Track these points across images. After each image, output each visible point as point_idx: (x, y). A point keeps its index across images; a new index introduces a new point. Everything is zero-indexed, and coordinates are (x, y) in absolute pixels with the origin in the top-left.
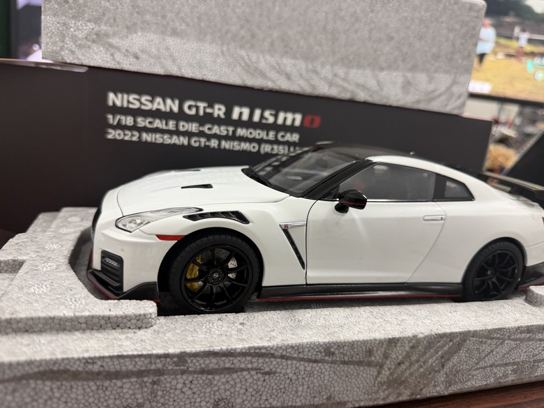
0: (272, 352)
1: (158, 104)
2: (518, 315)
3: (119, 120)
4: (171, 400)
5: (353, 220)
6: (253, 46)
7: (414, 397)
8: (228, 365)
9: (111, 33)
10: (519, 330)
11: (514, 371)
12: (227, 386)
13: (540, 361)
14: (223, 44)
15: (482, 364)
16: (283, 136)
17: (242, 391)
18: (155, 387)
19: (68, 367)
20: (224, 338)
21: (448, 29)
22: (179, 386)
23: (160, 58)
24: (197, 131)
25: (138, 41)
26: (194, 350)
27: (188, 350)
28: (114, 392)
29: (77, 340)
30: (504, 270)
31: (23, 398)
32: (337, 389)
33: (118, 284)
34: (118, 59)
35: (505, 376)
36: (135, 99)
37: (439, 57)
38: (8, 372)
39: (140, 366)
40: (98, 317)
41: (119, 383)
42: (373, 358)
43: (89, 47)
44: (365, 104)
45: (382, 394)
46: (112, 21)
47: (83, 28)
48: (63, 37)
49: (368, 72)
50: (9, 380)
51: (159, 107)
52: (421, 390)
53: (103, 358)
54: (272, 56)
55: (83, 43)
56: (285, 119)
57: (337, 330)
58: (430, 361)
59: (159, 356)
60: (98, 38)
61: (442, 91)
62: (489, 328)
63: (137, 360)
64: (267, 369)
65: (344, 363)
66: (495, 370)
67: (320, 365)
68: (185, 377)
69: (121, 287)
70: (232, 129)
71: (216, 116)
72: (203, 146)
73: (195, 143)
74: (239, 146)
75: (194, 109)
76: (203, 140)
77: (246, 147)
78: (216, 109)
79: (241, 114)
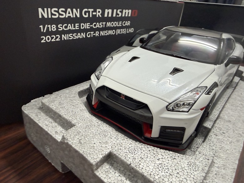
1: (69, 13)
3: (48, 28)
24: (89, 28)
36: (55, 11)
56: (125, 13)
70: (104, 23)
71: (97, 16)
72: (92, 36)
73: (89, 35)
74: (108, 32)
75: (87, 14)
76: (92, 33)
77: (110, 32)
78: (97, 12)
79: (108, 13)
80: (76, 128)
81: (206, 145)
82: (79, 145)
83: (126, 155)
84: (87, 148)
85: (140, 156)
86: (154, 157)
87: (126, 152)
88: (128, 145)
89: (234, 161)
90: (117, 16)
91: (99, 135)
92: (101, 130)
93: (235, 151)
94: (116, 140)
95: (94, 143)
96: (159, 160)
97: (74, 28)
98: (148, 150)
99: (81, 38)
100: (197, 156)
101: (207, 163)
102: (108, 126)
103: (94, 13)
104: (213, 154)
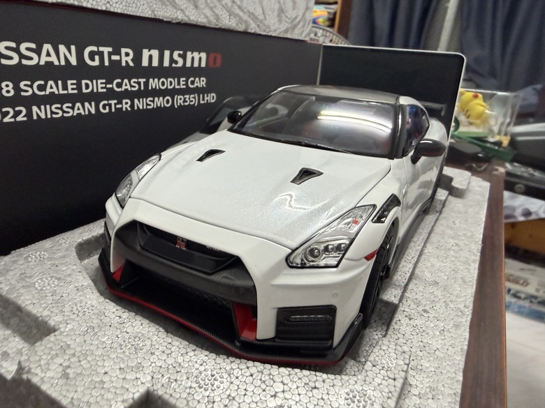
1: (49, 55)
16: (193, 83)
36: (8, 48)
51: (49, 59)
56: (193, 59)
69: (333, 343)
70: (142, 81)
71: (124, 64)
72: (113, 110)
73: (104, 108)
74: (153, 101)
75: (97, 57)
76: (113, 102)
77: (160, 102)
78: (123, 54)
79: (151, 57)
80: (59, 337)
81: (388, 343)
82: (62, 382)
83: (189, 394)
84: (82, 388)
85: (228, 393)
86: (264, 391)
87: (191, 387)
88: (197, 366)
89: (454, 375)
90: (174, 65)
91: (121, 349)
92: (127, 336)
93: (453, 350)
94: (166, 358)
95: (106, 373)
96: (275, 396)
97: (63, 90)
98: (248, 374)
99: (85, 115)
100: (368, 373)
101: (392, 389)
102: (146, 322)
103: (115, 58)
104: (405, 364)
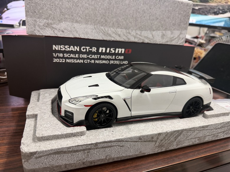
0: (123, 140)
1: (72, 48)
2: (200, 122)
3: (58, 55)
4: (93, 157)
5: (146, 95)
6: (106, 25)
7: (166, 150)
8: (110, 145)
9: (53, 23)
10: (200, 127)
11: (198, 140)
12: (110, 151)
13: (207, 136)
14: (95, 25)
15: (188, 138)
16: (118, 57)
17: (114, 152)
18: (88, 153)
19: (63, 150)
20: (108, 137)
21: (179, 14)
22: (95, 152)
23: (72, 31)
24: (86, 57)
25: (63, 25)
26: (100, 142)
27: (98, 142)
28: (76, 156)
29: (63, 141)
30: (196, 107)
31: (49, 160)
32: (143, 149)
33: (72, 121)
34: (56, 33)
35: (195, 141)
36: (63, 47)
37: (175, 24)
38: (45, 153)
39: (84, 147)
40: (69, 134)
41: (78, 153)
42: (154, 139)
43: (45, 29)
44: (148, 43)
45: (156, 150)
46: (53, 18)
47: (42, 22)
48: (35, 26)
49: (149, 32)
50: (45, 155)
51: (72, 49)
52: (169, 148)
53: (73, 146)
54: (113, 28)
55: (42, 27)
56: (118, 51)
57: (142, 131)
58: (171, 139)
59: (89, 144)
60: (48, 25)
61: (176, 37)
62: (190, 127)
63: (83, 146)
64: (122, 145)
65: (145, 141)
66: (192, 140)
67: (137, 142)
68: (97, 150)
69: (73, 122)
71: (93, 51)
72: (88, 62)
75: (85, 49)
77: (104, 62)
79: (102, 50)
91: (42, 107)
94: (45, 111)
95: (36, 109)
97: (75, 56)
99: (80, 63)
103: (90, 50)
